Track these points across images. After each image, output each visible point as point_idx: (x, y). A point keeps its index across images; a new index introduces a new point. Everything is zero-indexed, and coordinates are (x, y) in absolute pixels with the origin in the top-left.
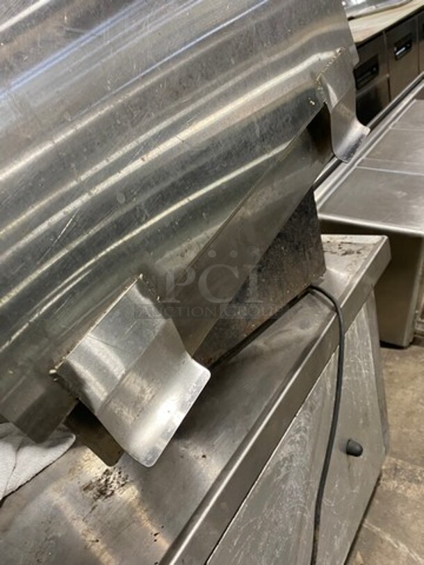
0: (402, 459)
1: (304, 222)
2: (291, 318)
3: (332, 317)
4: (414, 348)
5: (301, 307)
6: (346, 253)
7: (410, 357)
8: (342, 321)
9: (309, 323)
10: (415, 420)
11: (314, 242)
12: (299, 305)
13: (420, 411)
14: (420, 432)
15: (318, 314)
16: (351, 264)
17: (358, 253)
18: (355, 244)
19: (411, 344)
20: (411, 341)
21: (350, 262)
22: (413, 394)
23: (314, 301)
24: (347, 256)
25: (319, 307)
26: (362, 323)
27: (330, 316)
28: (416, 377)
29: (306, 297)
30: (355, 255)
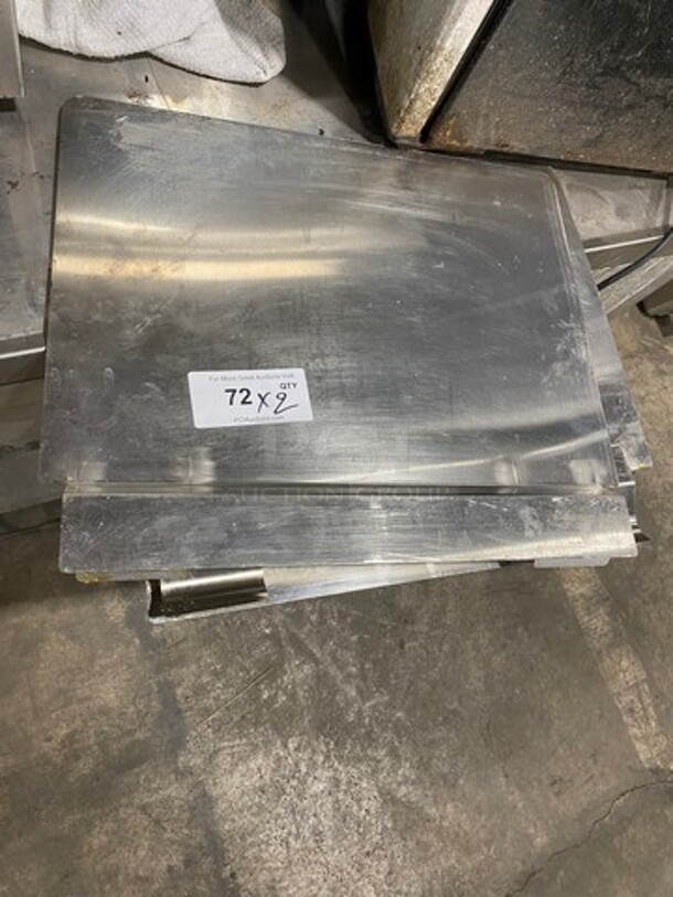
2: (620, 188)
3: (655, 235)
4: (653, 323)
5: (641, 188)
7: (638, 327)
8: (658, 250)
9: (628, 215)
12: (642, 182)
15: (648, 215)
19: (657, 317)
20: (661, 315)
23: (660, 196)
25: (657, 208)
26: (664, 266)
27: (655, 231)
29: (659, 182)
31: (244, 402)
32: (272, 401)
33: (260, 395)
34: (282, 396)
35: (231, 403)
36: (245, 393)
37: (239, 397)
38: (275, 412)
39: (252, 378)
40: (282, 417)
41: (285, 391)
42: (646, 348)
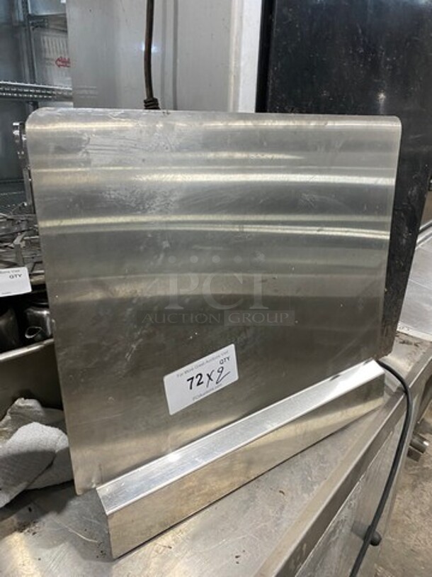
0: (382, 566)
1: (393, 299)
6: (404, 342)
10: (400, 530)
11: (394, 320)
13: (405, 522)
14: (403, 543)
16: (410, 354)
17: (416, 345)
18: (412, 337)
21: (409, 352)
22: (400, 503)
24: (405, 345)
28: (404, 487)
30: (413, 346)
31: (199, 384)
32: (215, 376)
33: (208, 375)
34: (221, 370)
35: (191, 388)
36: (199, 377)
37: (196, 381)
38: (217, 383)
39: (203, 364)
40: (221, 385)
41: (222, 365)
42: (417, 475)
